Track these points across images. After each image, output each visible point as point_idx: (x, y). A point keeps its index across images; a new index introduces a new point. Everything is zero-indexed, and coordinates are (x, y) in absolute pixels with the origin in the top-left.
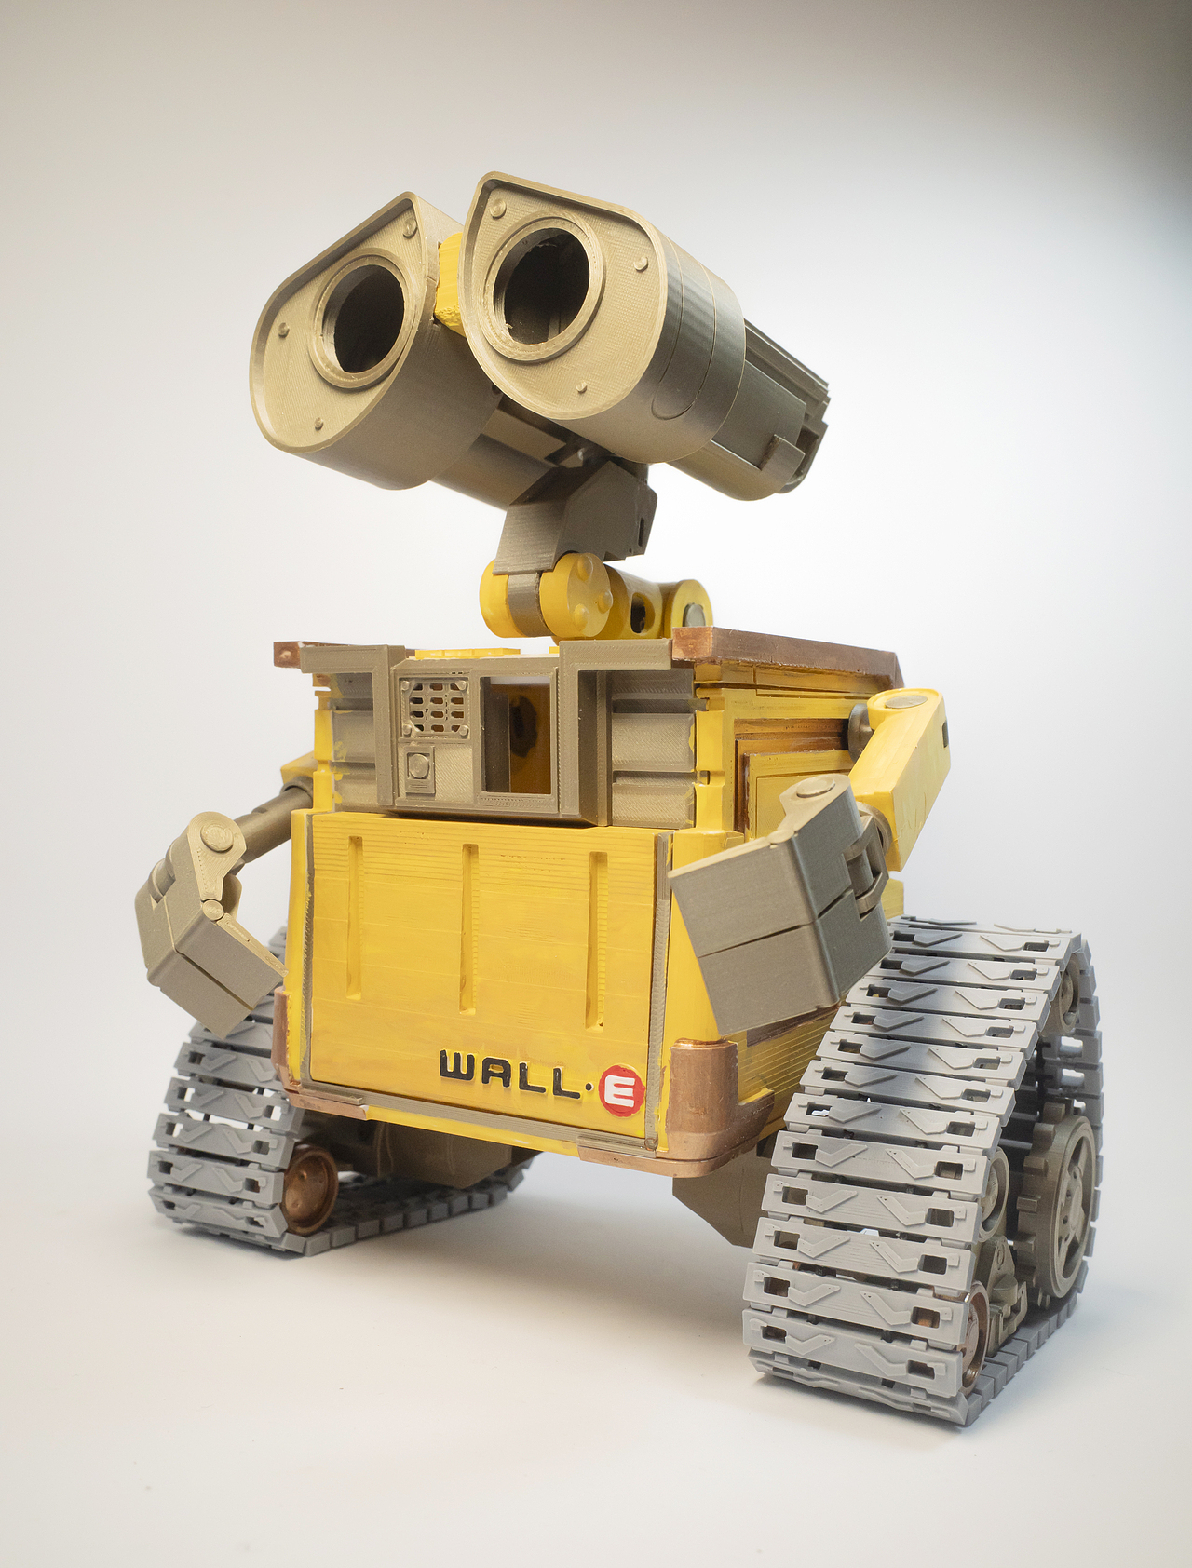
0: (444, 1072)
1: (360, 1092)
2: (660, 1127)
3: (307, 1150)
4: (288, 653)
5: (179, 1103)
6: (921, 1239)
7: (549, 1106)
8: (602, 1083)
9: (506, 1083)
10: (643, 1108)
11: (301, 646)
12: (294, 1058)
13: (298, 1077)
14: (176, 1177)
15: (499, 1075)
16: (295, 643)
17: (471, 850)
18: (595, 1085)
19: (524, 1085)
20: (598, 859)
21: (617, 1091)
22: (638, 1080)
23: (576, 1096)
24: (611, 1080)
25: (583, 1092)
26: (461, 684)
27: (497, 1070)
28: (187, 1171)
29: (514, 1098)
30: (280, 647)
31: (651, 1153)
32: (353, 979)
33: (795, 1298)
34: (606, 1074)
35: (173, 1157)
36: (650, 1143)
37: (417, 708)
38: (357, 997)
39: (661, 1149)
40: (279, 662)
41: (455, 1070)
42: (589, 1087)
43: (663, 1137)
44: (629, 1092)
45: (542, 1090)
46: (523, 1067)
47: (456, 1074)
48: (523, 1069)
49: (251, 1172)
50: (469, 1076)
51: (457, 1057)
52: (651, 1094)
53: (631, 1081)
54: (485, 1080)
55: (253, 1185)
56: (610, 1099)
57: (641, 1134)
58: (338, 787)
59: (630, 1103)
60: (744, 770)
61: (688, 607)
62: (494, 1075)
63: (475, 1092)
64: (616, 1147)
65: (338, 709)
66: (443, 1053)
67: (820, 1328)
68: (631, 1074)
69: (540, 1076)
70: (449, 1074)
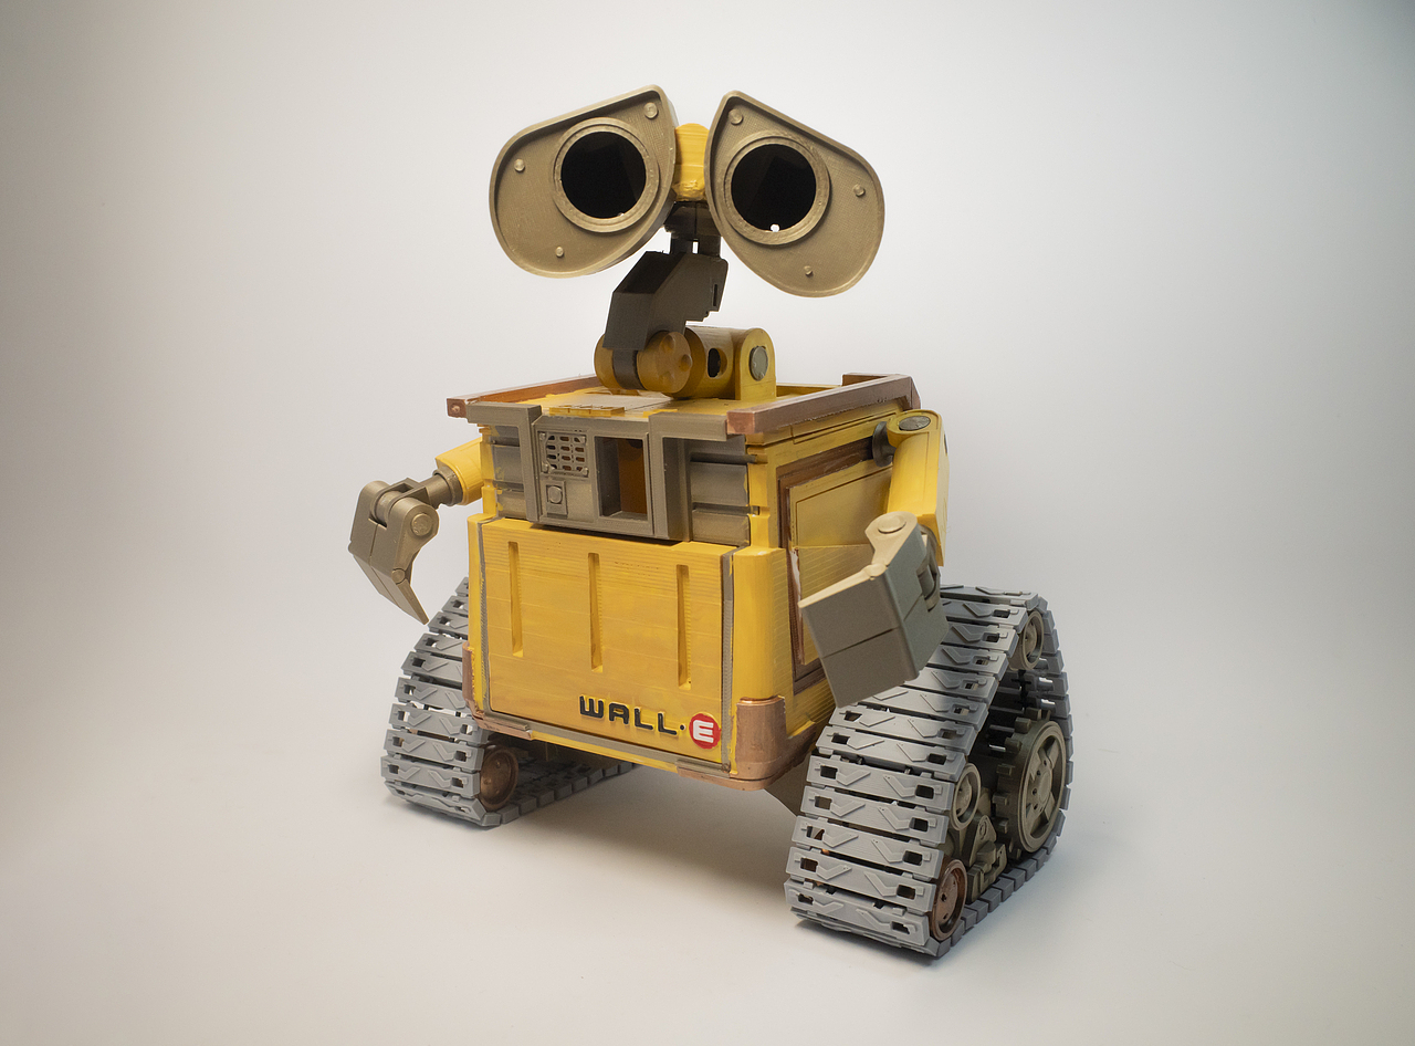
0: (583, 711)
1: (527, 721)
2: (732, 757)
3: (495, 750)
4: (458, 407)
5: (400, 723)
6: (906, 839)
7: (656, 739)
8: (691, 724)
9: (626, 722)
10: (719, 743)
11: (467, 403)
12: (479, 695)
13: (482, 708)
14: (402, 775)
15: (621, 716)
16: (463, 401)
17: (594, 558)
18: (686, 726)
19: (638, 723)
20: (682, 571)
21: (702, 731)
22: (715, 724)
23: (675, 733)
24: (697, 723)
25: (678, 730)
26: (582, 439)
27: (620, 712)
28: (408, 771)
29: (631, 732)
30: (452, 403)
31: (725, 774)
32: (516, 641)
33: (822, 874)
34: (694, 719)
35: (397, 761)
36: (726, 768)
37: (551, 452)
38: (520, 654)
39: (733, 772)
40: (451, 413)
41: (591, 710)
42: (682, 727)
43: (734, 764)
44: (710, 732)
45: (651, 728)
46: (636, 710)
47: (591, 713)
48: (637, 713)
49: (456, 773)
50: (600, 715)
51: (591, 701)
52: (725, 734)
53: (711, 725)
54: (611, 719)
55: (458, 783)
56: (697, 737)
57: (719, 761)
58: (499, 498)
59: (711, 740)
60: (785, 500)
61: (753, 350)
62: (618, 715)
63: (605, 726)
64: (702, 769)
65: (496, 443)
66: (582, 698)
67: (836, 896)
68: (711, 720)
69: (649, 718)
70: (586, 713)
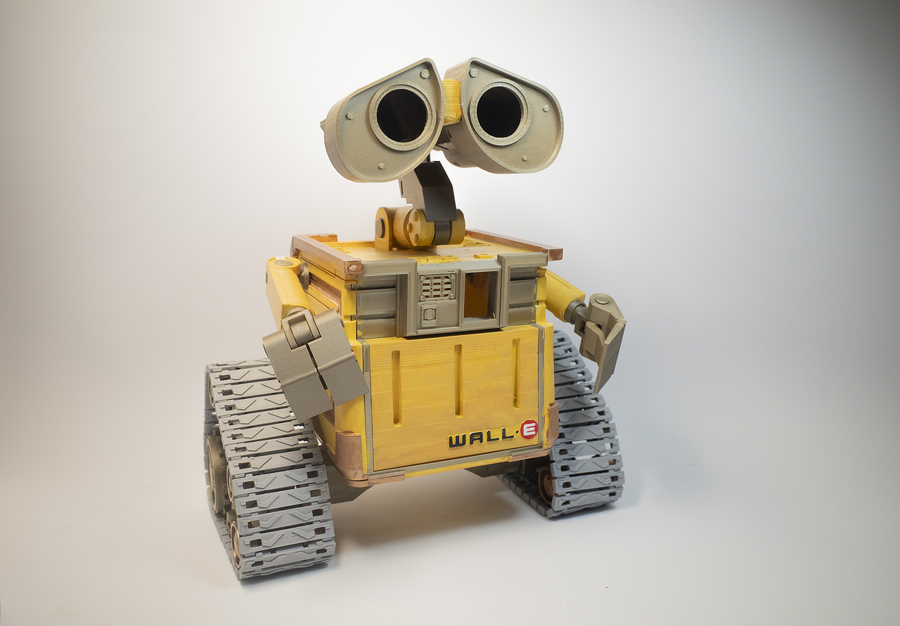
0: (451, 445)
1: (402, 468)
2: (544, 438)
7: (500, 445)
8: (522, 428)
9: (481, 441)
10: (538, 433)
12: (365, 464)
13: (366, 472)
14: (267, 545)
15: (478, 439)
17: (458, 348)
19: (489, 439)
20: (516, 343)
21: (528, 430)
22: (536, 423)
23: (513, 436)
24: (526, 426)
27: (475, 437)
28: (274, 539)
29: (486, 446)
32: (397, 416)
34: (523, 425)
35: (258, 536)
36: (540, 446)
37: (426, 288)
38: (399, 425)
39: (545, 447)
43: (544, 443)
44: (533, 429)
45: (498, 439)
47: (458, 444)
48: (489, 433)
49: (317, 525)
50: (465, 443)
51: (457, 437)
52: (540, 427)
53: (534, 424)
54: (471, 443)
55: (321, 531)
56: (525, 434)
57: (537, 443)
59: (534, 433)
62: (476, 439)
65: (359, 289)
66: (450, 437)
68: (533, 422)
69: (496, 434)
70: (454, 446)
